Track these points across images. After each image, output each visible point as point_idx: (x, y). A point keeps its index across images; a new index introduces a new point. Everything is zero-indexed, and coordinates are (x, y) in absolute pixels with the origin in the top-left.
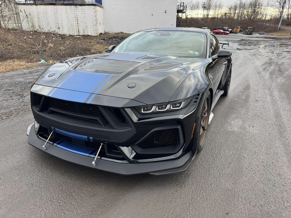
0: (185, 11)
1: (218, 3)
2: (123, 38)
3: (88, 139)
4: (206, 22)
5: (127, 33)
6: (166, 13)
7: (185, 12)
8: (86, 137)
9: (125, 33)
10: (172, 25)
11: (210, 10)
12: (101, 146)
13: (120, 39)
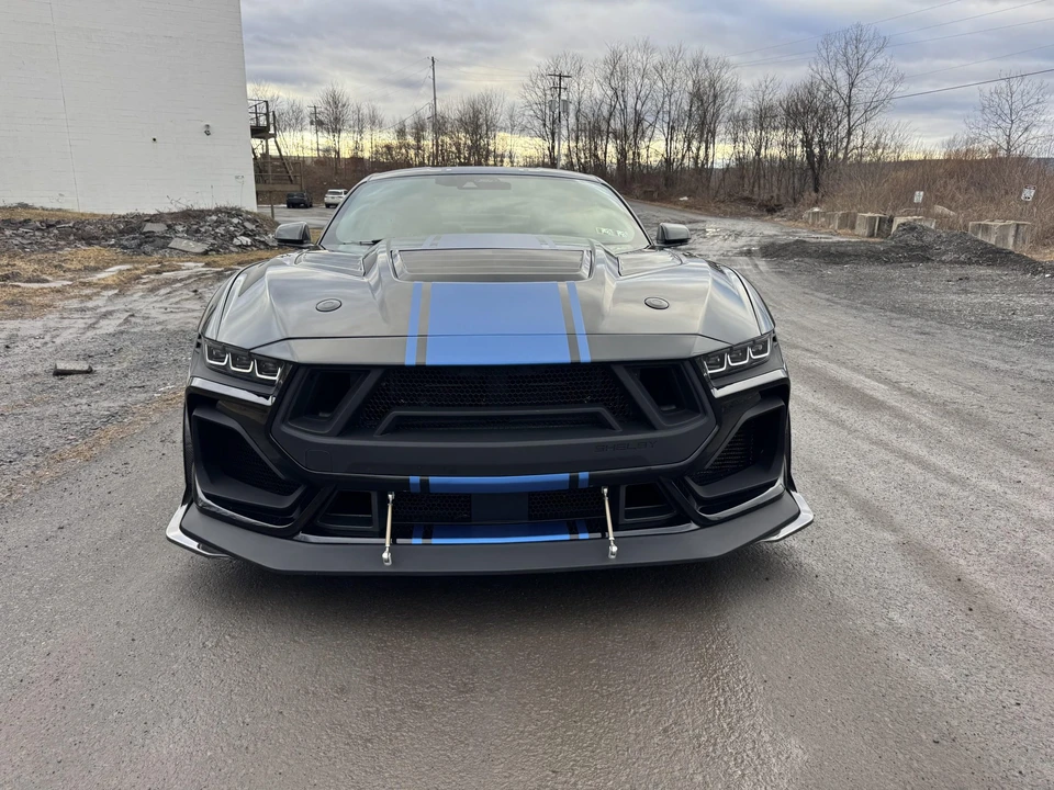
0: (272, 131)
1: (365, 111)
2: (53, 226)
3: (574, 480)
4: (336, 173)
5: (49, 206)
6: (208, 133)
7: (274, 136)
8: (566, 476)
9: (37, 206)
10: (237, 177)
11: (343, 135)
12: (607, 499)
13: (38, 229)
